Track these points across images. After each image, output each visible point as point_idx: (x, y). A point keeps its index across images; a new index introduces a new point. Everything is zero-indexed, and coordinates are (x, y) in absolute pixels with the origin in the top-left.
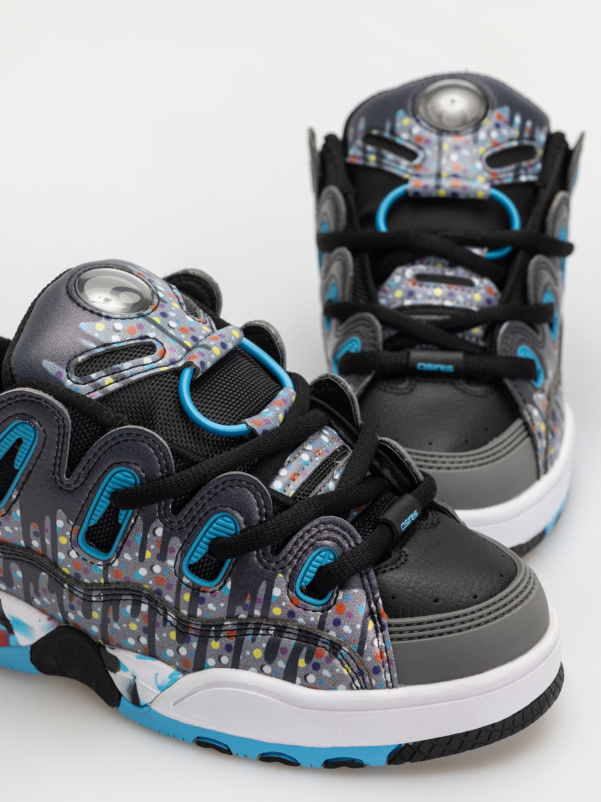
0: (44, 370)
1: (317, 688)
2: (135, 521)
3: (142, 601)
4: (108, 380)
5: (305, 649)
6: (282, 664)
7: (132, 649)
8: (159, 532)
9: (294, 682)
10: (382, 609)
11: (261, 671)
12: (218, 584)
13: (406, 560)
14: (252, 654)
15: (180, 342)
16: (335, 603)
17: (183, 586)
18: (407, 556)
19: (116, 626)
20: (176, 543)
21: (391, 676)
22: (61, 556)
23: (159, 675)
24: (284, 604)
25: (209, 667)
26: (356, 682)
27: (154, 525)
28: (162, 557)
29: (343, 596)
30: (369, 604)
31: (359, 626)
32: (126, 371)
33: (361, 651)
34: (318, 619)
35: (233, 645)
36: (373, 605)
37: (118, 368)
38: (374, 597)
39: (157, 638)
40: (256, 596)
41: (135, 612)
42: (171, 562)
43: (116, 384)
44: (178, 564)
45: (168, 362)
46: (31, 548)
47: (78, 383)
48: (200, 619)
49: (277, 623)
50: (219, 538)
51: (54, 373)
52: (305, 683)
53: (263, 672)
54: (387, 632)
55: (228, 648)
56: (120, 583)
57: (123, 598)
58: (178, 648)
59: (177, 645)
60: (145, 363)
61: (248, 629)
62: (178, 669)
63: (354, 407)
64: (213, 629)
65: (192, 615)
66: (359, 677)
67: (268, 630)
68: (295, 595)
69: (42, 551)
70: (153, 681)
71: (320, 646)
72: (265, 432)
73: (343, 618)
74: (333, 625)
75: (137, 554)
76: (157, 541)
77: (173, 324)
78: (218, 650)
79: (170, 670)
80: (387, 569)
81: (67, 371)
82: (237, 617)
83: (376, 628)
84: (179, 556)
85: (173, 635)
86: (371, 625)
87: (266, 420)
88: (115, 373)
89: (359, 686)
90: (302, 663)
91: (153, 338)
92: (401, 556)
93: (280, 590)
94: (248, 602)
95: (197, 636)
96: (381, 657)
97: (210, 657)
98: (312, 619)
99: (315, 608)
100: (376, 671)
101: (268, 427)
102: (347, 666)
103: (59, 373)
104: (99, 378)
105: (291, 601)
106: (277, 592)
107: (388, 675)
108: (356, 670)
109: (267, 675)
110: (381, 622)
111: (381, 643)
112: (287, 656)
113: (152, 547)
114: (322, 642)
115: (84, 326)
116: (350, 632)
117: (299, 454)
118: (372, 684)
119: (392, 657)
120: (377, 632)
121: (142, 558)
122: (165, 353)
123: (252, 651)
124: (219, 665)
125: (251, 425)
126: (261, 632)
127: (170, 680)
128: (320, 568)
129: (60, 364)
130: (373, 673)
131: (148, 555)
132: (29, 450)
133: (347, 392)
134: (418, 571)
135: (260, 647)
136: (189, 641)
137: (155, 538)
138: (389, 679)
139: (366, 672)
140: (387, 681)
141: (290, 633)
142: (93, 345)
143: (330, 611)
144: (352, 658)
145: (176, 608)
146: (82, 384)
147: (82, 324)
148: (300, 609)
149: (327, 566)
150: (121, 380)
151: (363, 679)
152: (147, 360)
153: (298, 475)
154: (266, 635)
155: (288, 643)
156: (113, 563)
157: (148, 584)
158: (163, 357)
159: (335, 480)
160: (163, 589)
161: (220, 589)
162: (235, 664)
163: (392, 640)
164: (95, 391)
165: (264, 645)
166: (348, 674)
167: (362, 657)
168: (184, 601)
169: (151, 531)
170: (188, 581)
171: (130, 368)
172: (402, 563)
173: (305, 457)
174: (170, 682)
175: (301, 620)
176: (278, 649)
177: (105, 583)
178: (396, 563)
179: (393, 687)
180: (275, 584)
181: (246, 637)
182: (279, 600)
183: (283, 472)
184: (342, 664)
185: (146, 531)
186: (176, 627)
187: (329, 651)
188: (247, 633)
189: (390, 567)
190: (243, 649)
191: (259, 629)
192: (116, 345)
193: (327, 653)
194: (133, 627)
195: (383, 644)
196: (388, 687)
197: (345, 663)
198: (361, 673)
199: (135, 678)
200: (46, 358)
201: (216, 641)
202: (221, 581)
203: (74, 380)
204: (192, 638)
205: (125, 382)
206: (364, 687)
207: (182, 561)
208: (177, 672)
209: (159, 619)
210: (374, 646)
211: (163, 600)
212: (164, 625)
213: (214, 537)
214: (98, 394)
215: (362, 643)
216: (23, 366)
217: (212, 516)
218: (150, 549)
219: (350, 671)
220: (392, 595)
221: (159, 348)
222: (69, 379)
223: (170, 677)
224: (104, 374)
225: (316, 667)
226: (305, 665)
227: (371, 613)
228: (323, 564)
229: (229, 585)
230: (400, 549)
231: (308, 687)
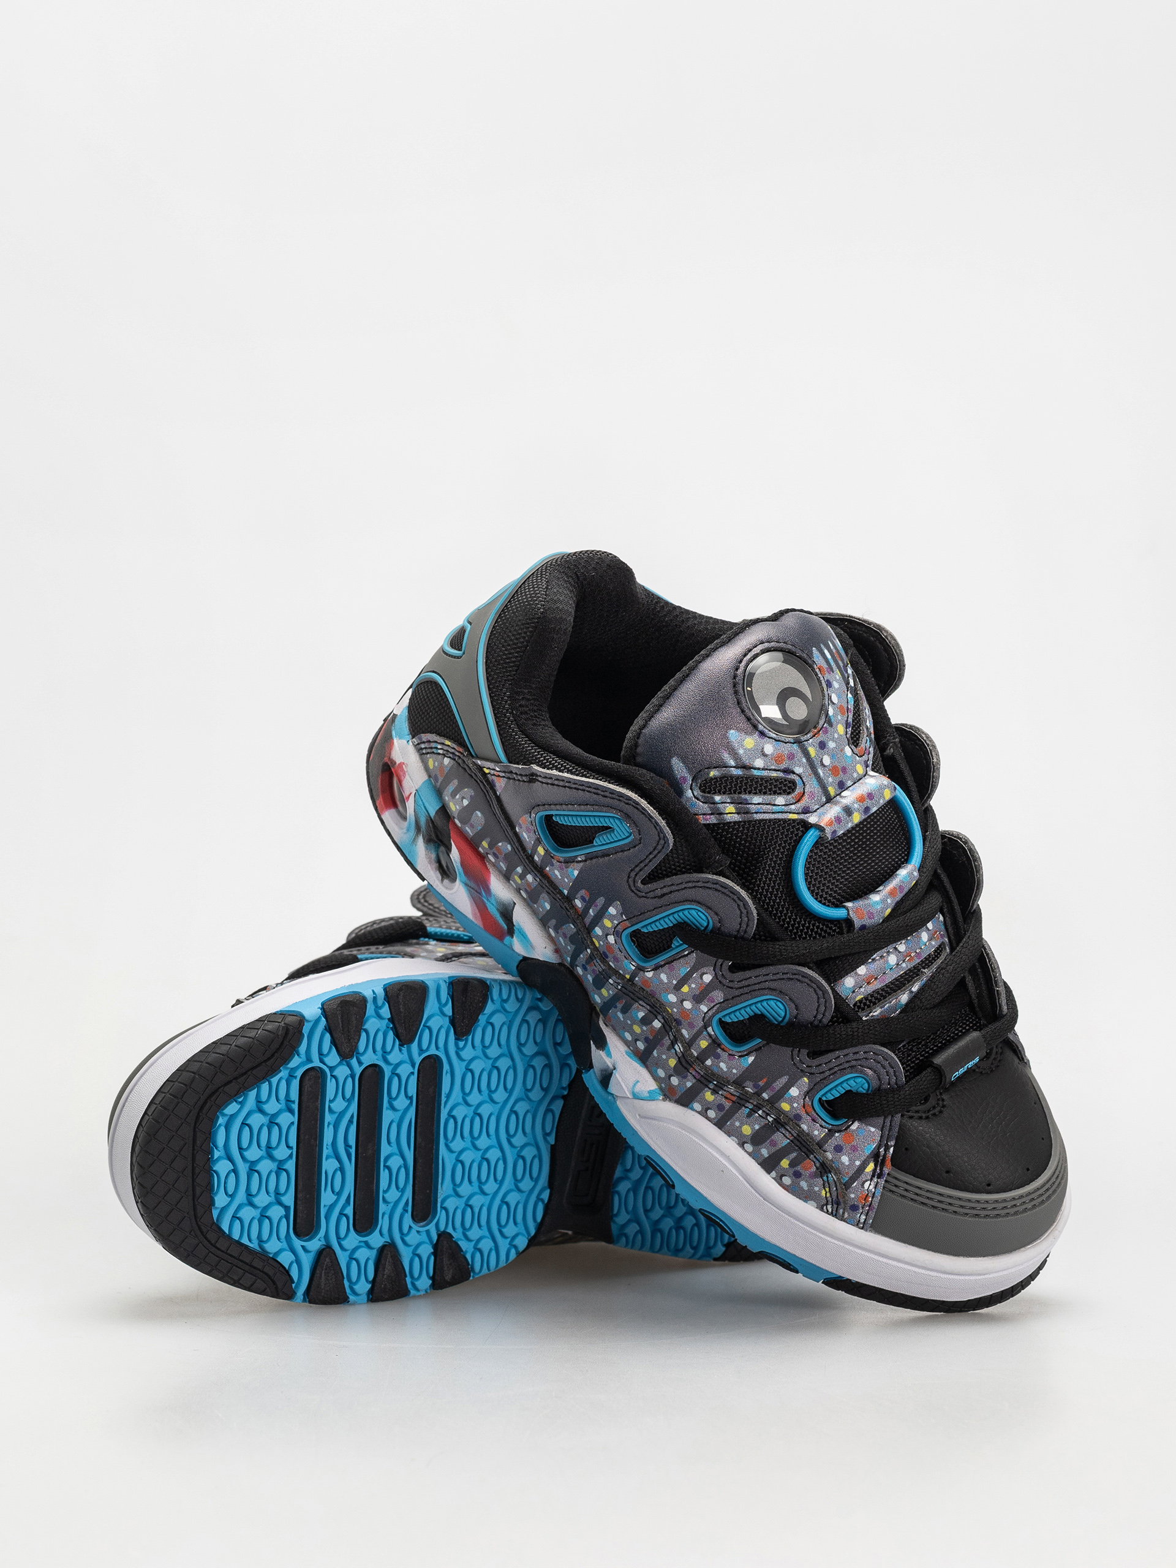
0: (670, 768)
1: (787, 1191)
2: (688, 954)
3: (658, 1017)
4: (731, 808)
5: (795, 1154)
6: (765, 1152)
7: (626, 1043)
8: (707, 978)
9: (769, 1172)
10: (890, 1158)
11: (742, 1145)
12: (740, 1052)
13: (941, 1112)
14: (741, 1127)
15: (824, 787)
16: (845, 1129)
17: (705, 1033)
18: (944, 1106)
19: (620, 1015)
20: (718, 996)
21: (865, 1220)
22: (598, 931)
23: (639, 1083)
24: (795, 1105)
25: (693, 1109)
26: (829, 1207)
27: (705, 970)
28: (698, 999)
29: (857, 1128)
30: (879, 1147)
31: (858, 1163)
32: (753, 806)
33: (847, 1186)
34: (822, 1136)
35: (727, 1108)
36: (882, 1150)
37: (746, 800)
38: (887, 1143)
39: (655, 1053)
40: (772, 1083)
41: (645, 1021)
42: (704, 1008)
43: (736, 815)
44: (710, 1013)
45: (800, 811)
46: (572, 900)
47: (698, 799)
48: (707, 1068)
49: (780, 1116)
50: (762, 1016)
51: (679, 776)
52: (779, 1180)
53: (744, 1148)
54: (882, 1182)
55: (720, 1107)
56: (644, 990)
57: (641, 1002)
58: (672, 1076)
59: (671, 1072)
60: (776, 803)
61: (749, 1103)
62: (661, 1088)
63: (976, 893)
64: (715, 1083)
65: (701, 1059)
66: (834, 1205)
67: (768, 1114)
68: (810, 1104)
69: (582, 912)
70: (631, 1085)
71: (810, 1159)
72: (863, 927)
73: (847, 1148)
74: (834, 1149)
75: (675, 982)
76: (701, 984)
77: (827, 760)
78: (709, 1103)
79: (652, 1085)
80: (916, 1115)
81: (692, 780)
82: (744, 1087)
83: (874, 1170)
84: (715, 1008)
85: (673, 1062)
86: (871, 1167)
87: (871, 913)
88: (741, 803)
89: (830, 1210)
90: (785, 1163)
91: (797, 775)
92: (938, 1104)
93: (798, 1092)
94: (761, 1083)
95: (695, 1078)
96: (865, 1199)
97: (698, 1102)
98: (816, 1133)
99: (824, 1124)
100: (854, 1208)
101: (868, 922)
102: (827, 1189)
103: (685, 779)
104: (722, 803)
105: (804, 1107)
106: (794, 1092)
107: (863, 1217)
108: (835, 1198)
109: (746, 1151)
110: (881, 1170)
111: (871, 1187)
112: (774, 1150)
113: (693, 986)
114: (815, 1157)
115: (733, 735)
116: (847, 1163)
117: (888, 952)
118: (843, 1217)
119: (875, 1205)
120: (873, 1176)
121: (678, 988)
122: (802, 796)
123: (742, 1124)
124: (703, 1113)
125: (852, 916)
126: (760, 1112)
127: (648, 1095)
128: (848, 1092)
129: (689, 770)
130: (850, 1209)
131: (685, 989)
132: (619, 840)
133: (977, 875)
134: (945, 1132)
135: (752, 1126)
136: (685, 1077)
137: (700, 981)
138: (862, 1221)
139: (842, 1205)
140: (859, 1220)
141: (788, 1130)
142: (732, 763)
143: (837, 1135)
144: (836, 1187)
145: (689, 1044)
146: (702, 802)
147: (732, 731)
148: (808, 1118)
149: (857, 1094)
150: (744, 813)
151: (837, 1208)
152: (780, 800)
153: (876, 979)
154: (763, 1118)
155: (781, 1140)
156: (647, 971)
157: (671, 1010)
158: (798, 801)
159: (912, 992)
160: (684, 1023)
161: (740, 1056)
162: (720, 1124)
163: (884, 1187)
164: (712, 814)
165: (757, 1127)
166: (824, 1196)
167: (846, 1190)
168: (699, 1045)
169: (700, 972)
170: (713, 1033)
171: (759, 804)
172: (934, 1114)
173: (892, 959)
174: (647, 1097)
175: (804, 1127)
176: (768, 1139)
177: (629, 980)
178: (929, 1111)
179: (862, 1228)
180: (796, 1084)
181: (743, 1108)
182: (791, 1100)
183: (862, 970)
184: (824, 1185)
185: (694, 969)
186: (679, 1058)
187: (817, 1168)
188: (746, 1105)
189: (919, 1115)
190: (734, 1118)
191: (760, 1109)
192: (756, 773)
193: (814, 1169)
194: (637, 1029)
195: (873, 1190)
196: (857, 1225)
197: (828, 1186)
198: (837, 1203)
199: (615, 1069)
200: (678, 756)
201: (712, 1094)
202: (744, 1051)
203: (696, 794)
204: (690, 1077)
205: (747, 817)
206: (834, 1214)
207: (717, 1012)
208: (658, 1091)
209: (667, 1042)
210: (864, 1187)
211: (679, 1031)
212: (669, 1049)
213: (759, 1013)
214: (713, 820)
215: (853, 1179)
216: (651, 752)
217: (767, 995)
218: (689, 986)
219: (828, 1195)
220: (907, 1146)
221: (799, 790)
222: (691, 789)
223: (650, 1092)
224: (729, 801)
225: (797, 1175)
226: (788, 1167)
227: (875, 1156)
228: (854, 1090)
229: (751, 1059)
230: (941, 1094)
231: (780, 1185)
